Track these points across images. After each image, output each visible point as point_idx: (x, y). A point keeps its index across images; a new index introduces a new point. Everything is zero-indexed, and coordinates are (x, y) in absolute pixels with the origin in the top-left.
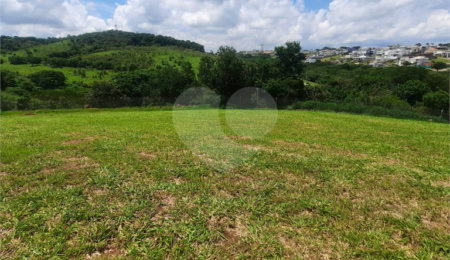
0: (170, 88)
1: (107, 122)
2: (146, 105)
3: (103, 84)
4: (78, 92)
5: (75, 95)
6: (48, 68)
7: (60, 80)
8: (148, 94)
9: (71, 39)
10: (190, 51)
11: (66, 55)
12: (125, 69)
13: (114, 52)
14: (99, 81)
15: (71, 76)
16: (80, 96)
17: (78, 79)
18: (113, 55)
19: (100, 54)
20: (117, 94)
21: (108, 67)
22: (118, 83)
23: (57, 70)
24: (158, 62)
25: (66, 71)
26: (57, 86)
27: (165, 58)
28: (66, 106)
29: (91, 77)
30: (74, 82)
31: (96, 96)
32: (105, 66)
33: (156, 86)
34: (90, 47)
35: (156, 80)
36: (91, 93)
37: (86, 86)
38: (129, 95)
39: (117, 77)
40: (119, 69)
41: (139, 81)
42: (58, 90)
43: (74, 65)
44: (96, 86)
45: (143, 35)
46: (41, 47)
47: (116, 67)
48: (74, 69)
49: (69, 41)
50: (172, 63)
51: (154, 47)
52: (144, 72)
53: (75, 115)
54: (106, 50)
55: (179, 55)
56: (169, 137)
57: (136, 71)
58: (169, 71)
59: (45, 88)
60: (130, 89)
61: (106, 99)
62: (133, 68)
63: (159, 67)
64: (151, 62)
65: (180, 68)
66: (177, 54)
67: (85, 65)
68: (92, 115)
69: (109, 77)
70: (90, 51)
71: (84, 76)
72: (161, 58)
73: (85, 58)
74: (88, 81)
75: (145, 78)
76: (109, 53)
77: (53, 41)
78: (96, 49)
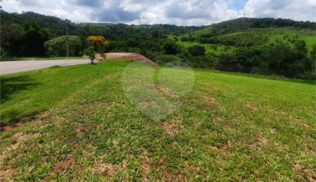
0: (279, 61)
1: (226, 81)
2: (254, 73)
3: (227, 55)
4: (210, 59)
5: (208, 61)
6: (198, 44)
7: (201, 51)
8: (257, 65)
9: (214, 26)
10: (308, 31)
11: (208, 36)
12: (244, 46)
13: (238, 33)
14: (225, 53)
15: (208, 49)
16: (212, 62)
17: (211, 51)
18: (237, 35)
19: (229, 35)
20: (234, 63)
21: (232, 44)
22: (237, 55)
23: (202, 45)
24: (272, 40)
25: (206, 46)
26: (200, 55)
27: (280, 37)
28: (202, 67)
29: (220, 50)
30: (209, 53)
31: (221, 62)
32: (231, 43)
33: (266, 59)
34: (224, 30)
35: (267, 55)
36: (217, 60)
37: (215, 56)
38: (242, 64)
39: (237, 51)
40: (239, 45)
41: (253, 54)
42: (200, 57)
43: (211, 42)
44: (222, 56)
45: (265, 19)
46: (196, 32)
47: (237, 43)
48: (211, 45)
49: (212, 27)
50: (285, 42)
51: (271, 28)
52: (259, 48)
53: (207, 73)
54: (233, 32)
55: (295, 34)
56: (270, 99)
57: (252, 47)
58: (282, 48)
59: (193, 55)
60: (244, 60)
61: (227, 65)
62: (249, 45)
63: (272, 45)
64: (266, 40)
65: (292, 46)
66: (292, 33)
67: (218, 42)
68: (216, 74)
69: (231, 51)
70: (223, 33)
71: (216, 49)
72: (276, 38)
73: (219, 38)
74: (218, 53)
75: (258, 53)
76: (235, 34)
77: (203, 27)
78: (227, 32)
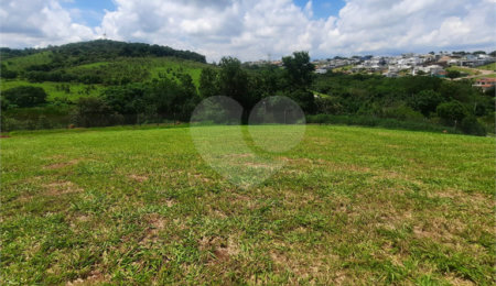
0: (168, 103)
1: (95, 144)
2: (141, 123)
3: (91, 100)
4: (60, 111)
5: (58, 114)
6: (26, 84)
7: (40, 97)
8: (143, 110)
9: (53, 50)
10: (191, 63)
11: (46, 68)
12: (116, 83)
13: (103, 64)
14: (85, 96)
15: (52, 92)
16: (63, 114)
17: (61, 95)
18: (102, 66)
19: (89, 67)
20: (106, 112)
21: (96, 80)
22: (109, 98)
23: (37, 85)
24: (154, 74)
25: (46, 86)
26: (36, 104)
27: (163, 70)
28: (47, 127)
29: (77, 92)
30: (56, 99)
31: (82, 113)
32: (93, 80)
33: (151, 101)
34: (75, 59)
35: (152, 95)
36: (76, 111)
37: (71, 103)
38: (121, 112)
39: (106, 92)
40: (109, 83)
41: (133, 96)
42: (38, 108)
43: (56, 79)
44: (82, 103)
45: (137, 44)
46: (17, 60)
47: (105, 80)
48: (56, 84)
49: (50, 52)
50: (169, 76)
51: (149, 58)
52: (138, 85)
53: (58, 136)
54: (93, 61)
55: (178, 67)
56: (164, 157)
57: (129, 84)
58: (167, 85)
59: (21, 106)
60: (123, 105)
61: (94, 117)
62: (125, 82)
63: (155, 81)
64: (146, 75)
65: (178, 82)
66: (176, 66)
67: (69, 79)
68: (77, 136)
69: (97, 93)
70: (75, 63)
71: (68, 91)
72: (157, 71)
73: (70, 71)
74: (72, 98)
75: (139, 93)
76: (97, 65)
77: (30, 52)
78: (81, 61)
